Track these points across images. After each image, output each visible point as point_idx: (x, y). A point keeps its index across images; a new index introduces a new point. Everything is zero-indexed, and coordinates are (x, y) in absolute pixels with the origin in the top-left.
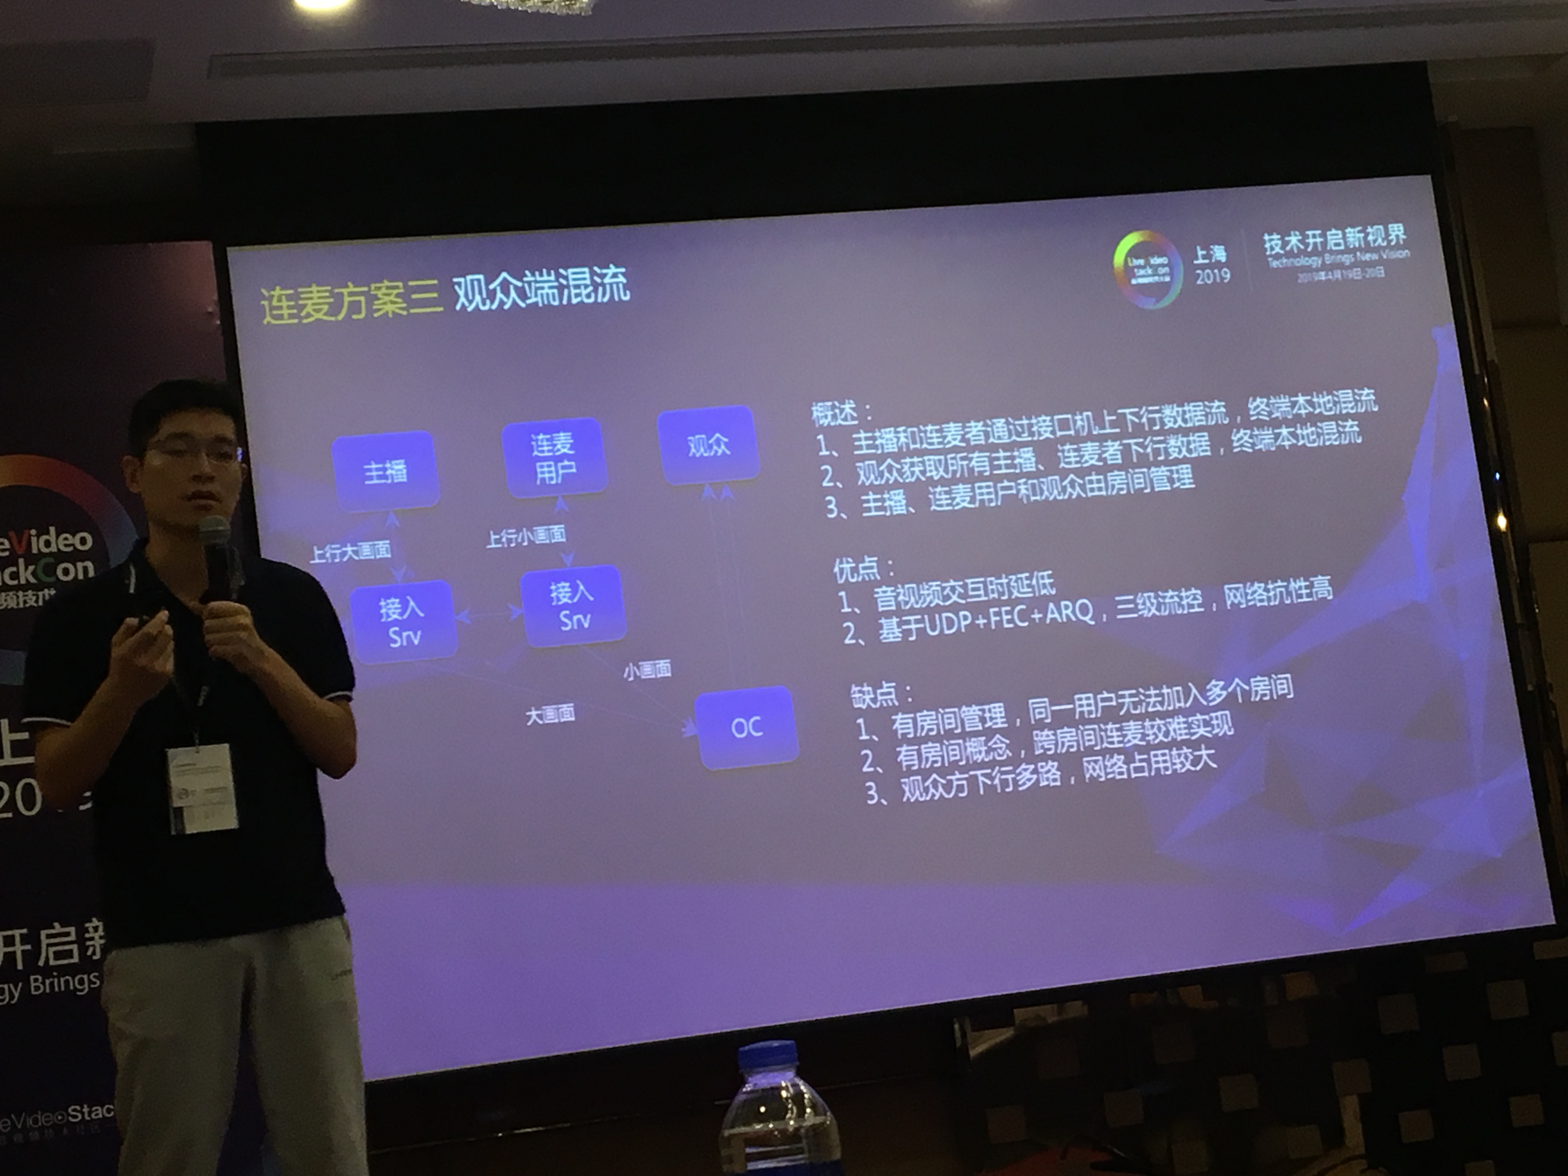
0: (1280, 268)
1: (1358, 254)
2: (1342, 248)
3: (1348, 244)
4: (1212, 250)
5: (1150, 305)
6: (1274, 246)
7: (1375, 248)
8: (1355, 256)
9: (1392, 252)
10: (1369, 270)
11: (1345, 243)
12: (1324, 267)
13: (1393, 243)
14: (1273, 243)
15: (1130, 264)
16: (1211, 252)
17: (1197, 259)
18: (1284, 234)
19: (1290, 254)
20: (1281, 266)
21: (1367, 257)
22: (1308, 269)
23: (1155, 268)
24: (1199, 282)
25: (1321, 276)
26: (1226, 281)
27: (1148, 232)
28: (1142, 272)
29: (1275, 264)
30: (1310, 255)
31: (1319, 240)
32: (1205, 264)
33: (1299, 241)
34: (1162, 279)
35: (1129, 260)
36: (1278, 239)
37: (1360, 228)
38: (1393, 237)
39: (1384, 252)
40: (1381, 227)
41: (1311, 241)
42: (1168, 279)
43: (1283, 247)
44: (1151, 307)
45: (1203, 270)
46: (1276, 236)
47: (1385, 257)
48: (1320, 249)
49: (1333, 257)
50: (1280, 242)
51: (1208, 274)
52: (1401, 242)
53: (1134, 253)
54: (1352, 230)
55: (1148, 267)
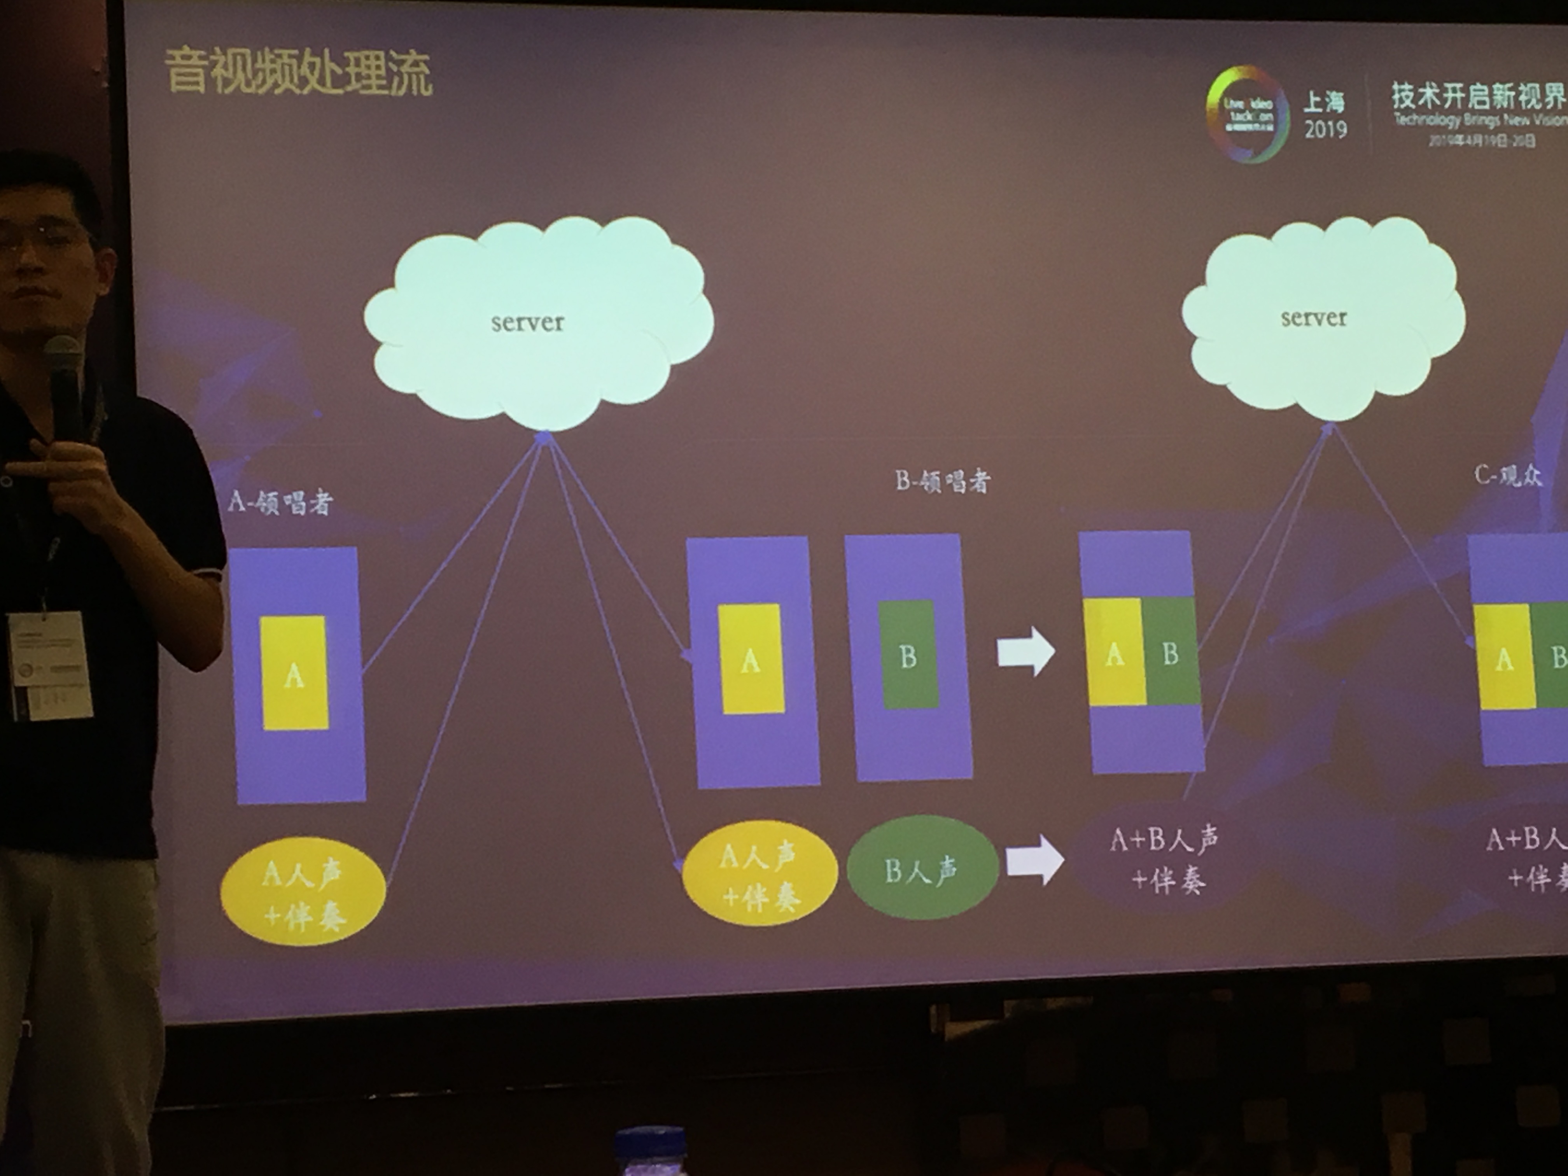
0: (1409, 126)
1: (1506, 116)
2: (1487, 107)
3: (1495, 104)
4: (1328, 96)
5: (1246, 158)
6: (1404, 98)
7: (1527, 110)
8: (1502, 118)
9: (1546, 118)
10: (1518, 138)
11: (1492, 101)
12: (1463, 129)
13: (1549, 107)
14: (1403, 94)
15: (1226, 106)
16: (1327, 100)
17: (1309, 106)
18: (1419, 83)
19: (1422, 110)
20: (1409, 123)
21: (1516, 121)
22: (1441, 130)
23: (1257, 113)
24: (1308, 135)
25: (1457, 140)
26: (1341, 137)
27: (1253, 68)
28: (1239, 117)
29: (1403, 120)
30: (1447, 113)
31: (1459, 95)
32: (1319, 113)
33: (1436, 94)
34: (1263, 128)
35: (1226, 100)
36: (1410, 90)
37: (1510, 85)
38: (1550, 99)
39: (1538, 115)
40: (1537, 86)
41: (1450, 95)
42: (1270, 128)
43: (1414, 101)
44: (1247, 161)
45: (1315, 121)
46: (1407, 86)
47: (1538, 122)
48: (1459, 106)
49: (1474, 118)
50: (1411, 94)
51: (1320, 126)
52: (1560, 106)
53: (1232, 92)
54: (1501, 86)
55: (1247, 112)
